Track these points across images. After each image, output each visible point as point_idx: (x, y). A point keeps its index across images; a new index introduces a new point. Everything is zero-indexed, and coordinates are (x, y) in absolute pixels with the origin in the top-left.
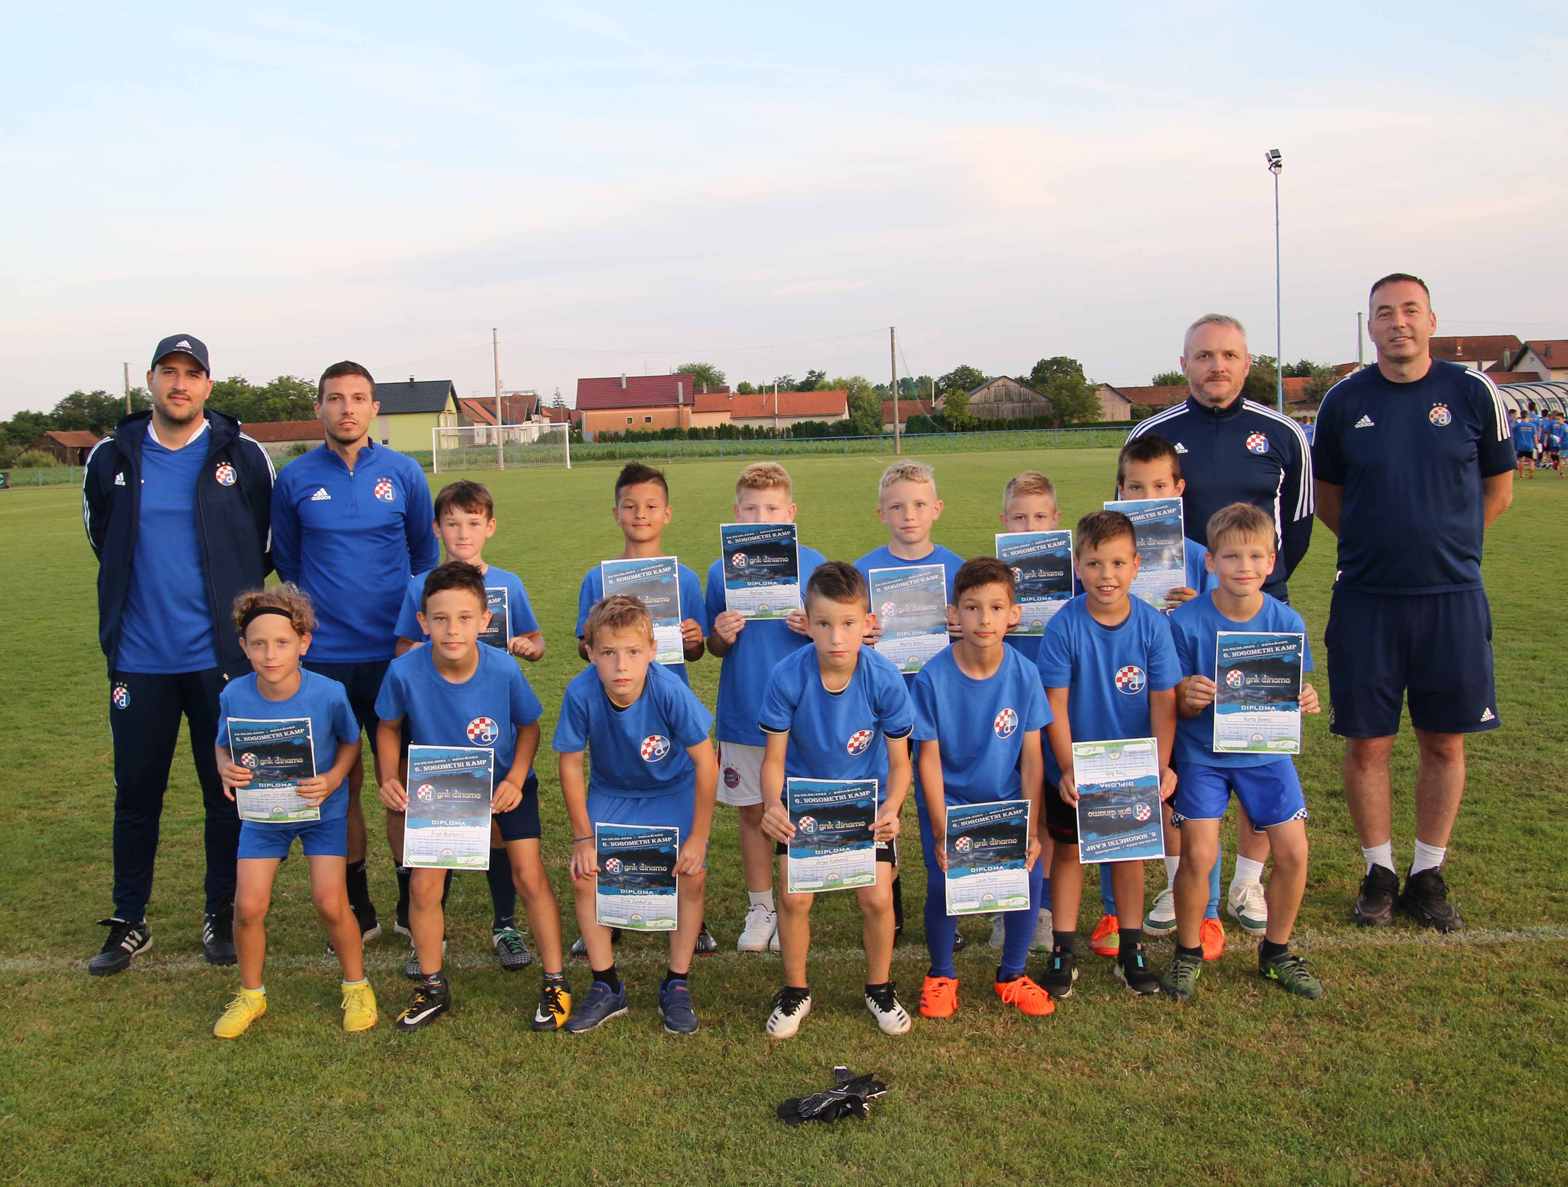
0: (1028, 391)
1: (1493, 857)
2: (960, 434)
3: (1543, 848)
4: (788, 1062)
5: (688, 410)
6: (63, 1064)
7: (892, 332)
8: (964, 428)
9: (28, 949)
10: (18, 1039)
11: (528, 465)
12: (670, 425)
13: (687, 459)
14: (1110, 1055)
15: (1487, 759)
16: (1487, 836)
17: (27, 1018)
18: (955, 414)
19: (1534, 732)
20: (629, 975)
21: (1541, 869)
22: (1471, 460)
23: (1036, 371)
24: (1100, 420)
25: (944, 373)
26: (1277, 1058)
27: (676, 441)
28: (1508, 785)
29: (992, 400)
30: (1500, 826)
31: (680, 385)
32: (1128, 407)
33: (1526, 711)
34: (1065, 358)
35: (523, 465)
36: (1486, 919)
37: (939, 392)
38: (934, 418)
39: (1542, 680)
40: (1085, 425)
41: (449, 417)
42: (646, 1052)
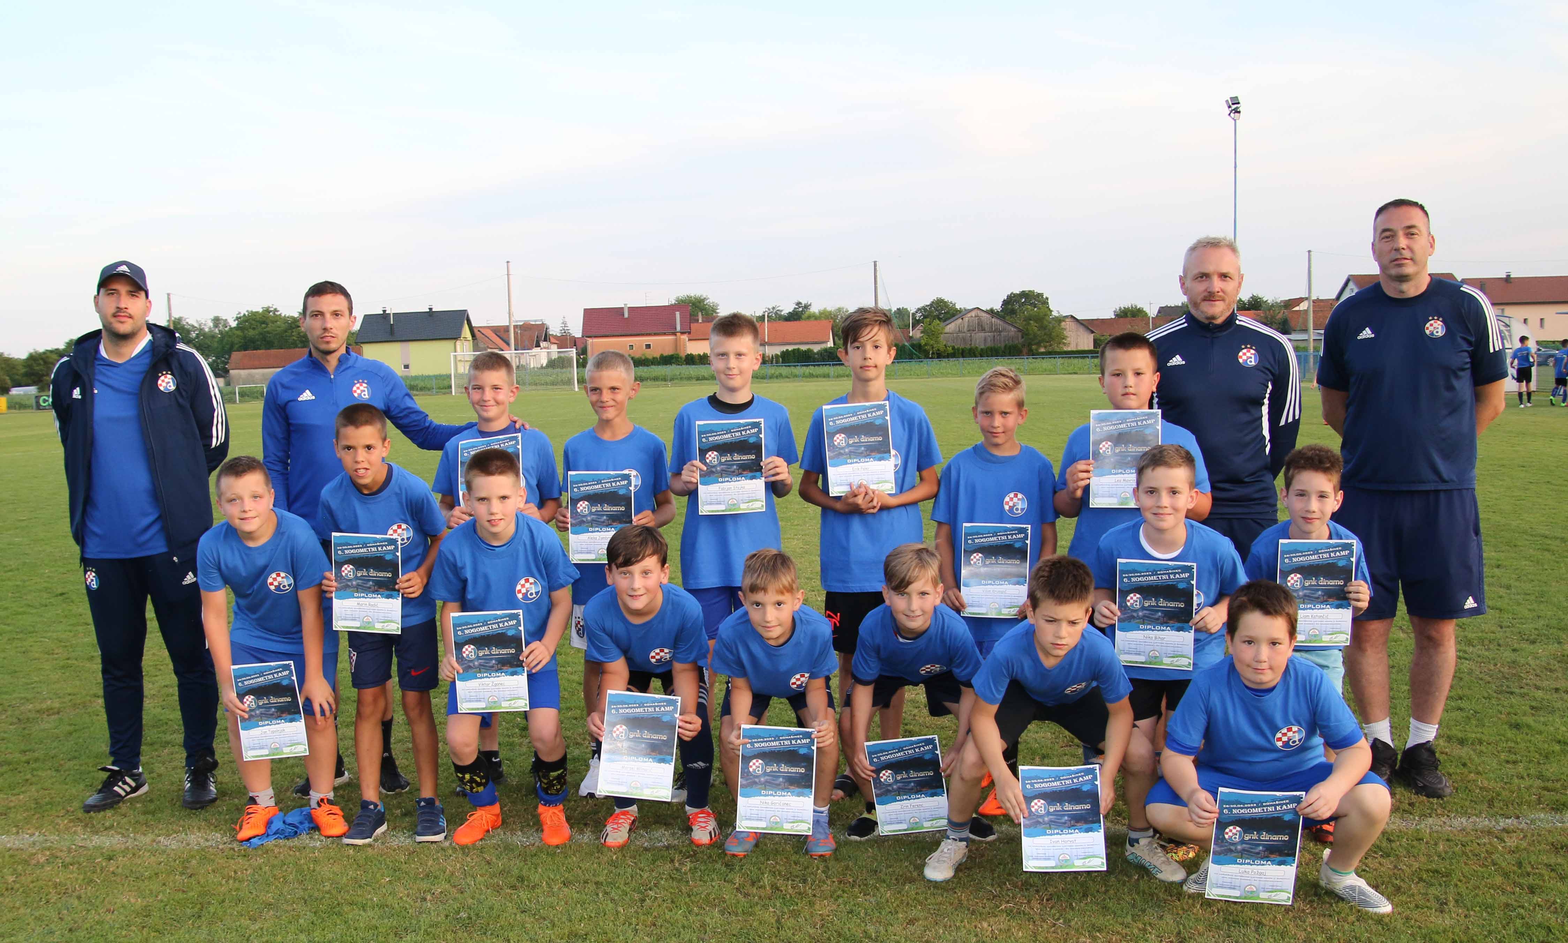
0: (999, 321)
1: (1483, 748)
2: (936, 361)
3: (1530, 741)
4: (840, 935)
5: (685, 337)
6: (153, 934)
7: (875, 265)
8: (940, 355)
9: (111, 827)
10: (108, 911)
11: (539, 387)
12: (668, 352)
13: (685, 382)
14: (1145, 930)
15: (1466, 659)
16: (1476, 730)
17: (116, 891)
18: (932, 342)
19: (1508, 634)
20: (681, 852)
21: (1530, 761)
22: (1463, 370)
23: (1006, 303)
24: (1065, 349)
25: (920, 305)
26: (1303, 934)
27: (674, 366)
28: (1489, 682)
29: (965, 329)
30: (1486, 721)
31: (678, 314)
32: (1091, 337)
33: (1497, 615)
34: (1033, 292)
35: (534, 387)
36: (1485, 807)
37: (916, 323)
38: (913, 346)
39: (1508, 587)
40: (1051, 354)
41: (466, 343)
42: (703, 925)
